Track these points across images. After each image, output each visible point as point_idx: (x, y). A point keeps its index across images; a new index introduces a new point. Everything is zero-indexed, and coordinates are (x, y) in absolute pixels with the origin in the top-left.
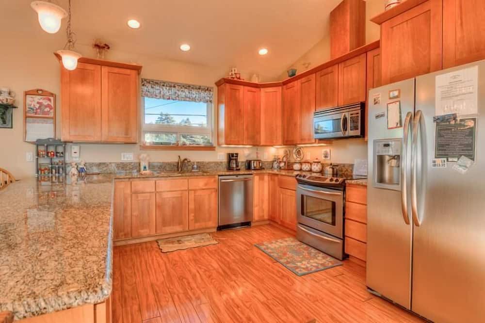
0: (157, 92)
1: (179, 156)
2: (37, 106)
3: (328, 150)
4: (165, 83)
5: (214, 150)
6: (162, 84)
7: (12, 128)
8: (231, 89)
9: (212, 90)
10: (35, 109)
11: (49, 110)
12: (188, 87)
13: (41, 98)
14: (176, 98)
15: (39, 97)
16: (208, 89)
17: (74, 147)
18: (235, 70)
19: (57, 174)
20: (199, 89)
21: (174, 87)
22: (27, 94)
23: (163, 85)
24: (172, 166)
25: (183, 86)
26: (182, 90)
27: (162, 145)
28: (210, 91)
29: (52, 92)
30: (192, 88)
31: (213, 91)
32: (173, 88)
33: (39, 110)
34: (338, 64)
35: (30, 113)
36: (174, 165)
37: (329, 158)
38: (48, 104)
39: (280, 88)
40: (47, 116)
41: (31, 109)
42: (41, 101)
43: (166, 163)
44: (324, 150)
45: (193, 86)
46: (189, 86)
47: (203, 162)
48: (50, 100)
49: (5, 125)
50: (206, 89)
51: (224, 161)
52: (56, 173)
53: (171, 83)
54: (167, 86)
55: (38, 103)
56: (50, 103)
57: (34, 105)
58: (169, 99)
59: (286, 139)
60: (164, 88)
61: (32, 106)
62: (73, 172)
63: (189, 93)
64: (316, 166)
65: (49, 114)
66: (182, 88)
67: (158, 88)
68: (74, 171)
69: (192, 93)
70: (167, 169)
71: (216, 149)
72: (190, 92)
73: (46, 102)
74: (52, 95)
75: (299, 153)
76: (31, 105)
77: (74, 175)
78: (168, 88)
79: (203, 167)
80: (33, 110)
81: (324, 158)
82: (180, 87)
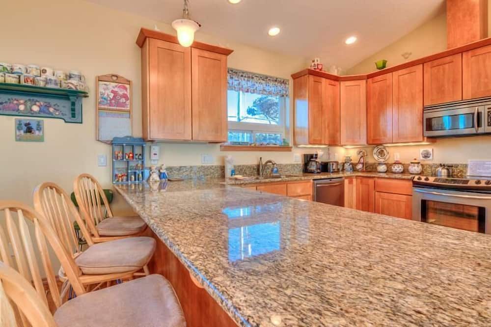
0: (236, 83)
1: (261, 158)
2: (112, 96)
3: (430, 149)
4: (243, 73)
5: (290, 151)
6: (240, 74)
7: (81, 123)
8: (315, 81)
9: (287, 83)
10: (109, 99)
11: (124, 101)
12: (265, 78)
13: (116, 86)
14: (254, 90)
15: (114, 84)
16: (283, 81)
17: (154, 147)
18: (317, 61)
19: (137, 181)
20: (276, 81)
21: (253, 78)
22: (100, 79)
23: (242, 76)
24: (252, 169)
25: (261, 78)
26: (260, 81)
27: (239, 146)
28: (286, 83)
29: (129, 79)
30: (269, 80)
31: (289, 84)
32: (251, 80)
33: (113, 101)
34: (462, 53)
35: (104, 105)
36: (254, 169)
37: (431, 158)
38: (124, 94)
39: (364, 81)
40: (123, 108)
41: (105, 99)
42: (116, 89)
43: (247, 166)
44: (422, 150)
45: (271, 77)
46: (267, 78)
47: (281, 164)
48: (126, 89)
49: (73, 120)
50: (282, 81)
51: (299, 163)
52: (135, 180)
53: (250, 73)
54: (245, 77)
55: (113, 92)
56: (126, 93)
57: (108, 95)
58: (247, 91)
59: (372, 138)
60: (242, 78)
61: (105, 96)
62: (155, 178)
63: (266, 85)
64: (416, 167)
65: (124, 107)
66: (259, 79)
67: (237, 79)
68: (155, 176)
69: (269, 85)
70: (248, 173)
71: (292, 149)
72: (268, 84)
73: (121, 91)
74: (129, 82)
75: (381, 153)
76: (104, 94)
77: (156, 182)
78: (246, 79)
79: (281, 171)
80: (107, 100)
81: (422, 158)
82: (258, 78)
